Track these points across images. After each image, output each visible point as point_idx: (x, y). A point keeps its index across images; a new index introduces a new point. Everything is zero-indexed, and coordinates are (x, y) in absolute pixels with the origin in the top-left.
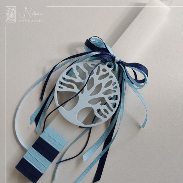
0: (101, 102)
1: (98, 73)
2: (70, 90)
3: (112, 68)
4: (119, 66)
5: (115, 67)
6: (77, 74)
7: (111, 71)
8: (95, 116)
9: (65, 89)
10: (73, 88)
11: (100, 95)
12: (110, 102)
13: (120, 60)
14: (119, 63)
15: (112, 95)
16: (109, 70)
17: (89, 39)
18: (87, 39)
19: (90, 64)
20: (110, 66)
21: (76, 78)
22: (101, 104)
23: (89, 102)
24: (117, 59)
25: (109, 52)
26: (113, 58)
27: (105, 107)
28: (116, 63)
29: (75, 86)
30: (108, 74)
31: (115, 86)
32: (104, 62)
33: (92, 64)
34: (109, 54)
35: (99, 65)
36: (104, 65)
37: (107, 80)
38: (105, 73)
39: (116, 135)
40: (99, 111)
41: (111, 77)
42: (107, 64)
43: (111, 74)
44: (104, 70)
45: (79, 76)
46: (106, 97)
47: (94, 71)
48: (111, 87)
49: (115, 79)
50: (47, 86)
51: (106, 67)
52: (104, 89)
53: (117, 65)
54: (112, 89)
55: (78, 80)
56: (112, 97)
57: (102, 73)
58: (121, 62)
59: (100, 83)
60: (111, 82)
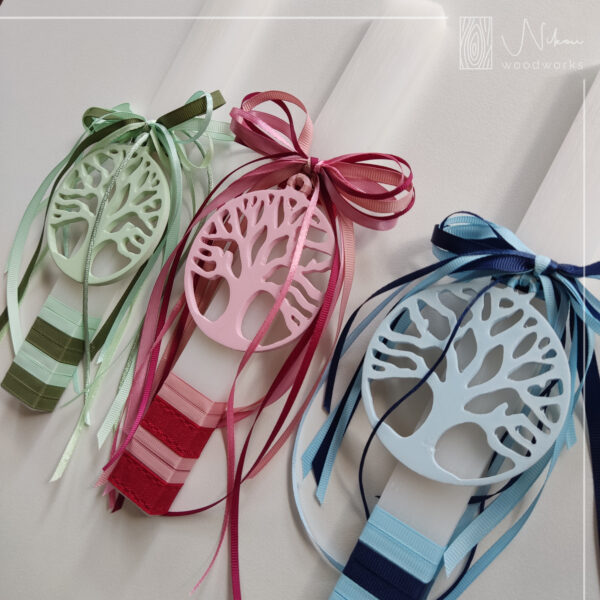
0: (505, 406)
1: (486, 314)
2: (406, 373)
3: (531, 295)
4: (556, 283)
5: (540, 288)
6: (422, 324)
7: (532, 303)
9: (391, 371)
10: (413, 366)
11: (501, 381)
12: (535, 403)
13: (552, 261)
14: (550, 272)
15: (542, 381)
16: (523, 301)
17: (439, 223)
18: (437, 226)
19: (459, 292)
20: (523, 289)
22: (509, 412)
23: (467, 407)
24: (542, 261)
25: (512, 248)
26: (528, 262)
27: (521, 419)
28: (544, 273)
29: (420, 361)
30: (519, 314)
31: (546, 349)
32: (502, 280)
33: (465, 291)
34: (512, 252)
35: (490, 291)
37: (519, 331)
38: (509, 312)
41: (532, 322)
42: (513, 283)
43: (531, 312)
44: (506, 303)
45: (429, 329)
46: (522, 388)
47: (472, 309)
48: (535, 355)
49: (545, 328)
51: (510, 292)
52: (510, 363)
53: (546, 282)
54: (540, 361)
55: (427, 340)
56: (543, 386)
57: (499, 313)
58: (555, 267)
59: (497, 344)
60: (532, 337)
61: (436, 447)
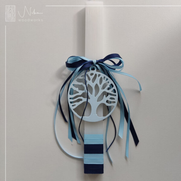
0: (105, 96)
1: (89, 79)
2: (81, 102)
3: (96, 70)
4: (99, 65)
5: (97, 67)
6: (77, 89)
7: (97, 71)
8: (107, 106)
9: (77, 104)
10: (81, 100)
11: (101, 91)
12: (110, 91)
13: (97, 60)
14: (97, 63)
15: (108, 86)
16: (95, 72)
19: (80, 77)
20: (93, 69)
21: (78, 92)
22: (106, 97)
23: (98, 101)
24: (95, 61)
25: (87, 61)
26: (92, 63)
27: (109, 96)
28: (96, 64)
29: (81, 98)
30: (96, 75)
31: (105, 79)
32: (88, 69)
33: (82, 77)
34: (87, 62)
35: (86, 74)
36: (89, 71)
37: (98, 79)
38: (93, 76)
39: (128, 108)
40: (107, 101)
41: (99, 75)
42: (90, 69)
43: (98, 73)
44: (92, 74)
45: (79, 90)
46: (106, 90)
47: (86, 80)
48: (104, 82)
49: (102, 75)
50: (63, 111)
51: (91, 72)
52: (100, 86)
53: (97, 65)
54: (106, 82)
55: (81, 92)
56: (109, 87)
57: (92, 77)
58: (98, 61)
59: (96, 84)
60: (101, 78)
61: (97, 114)
